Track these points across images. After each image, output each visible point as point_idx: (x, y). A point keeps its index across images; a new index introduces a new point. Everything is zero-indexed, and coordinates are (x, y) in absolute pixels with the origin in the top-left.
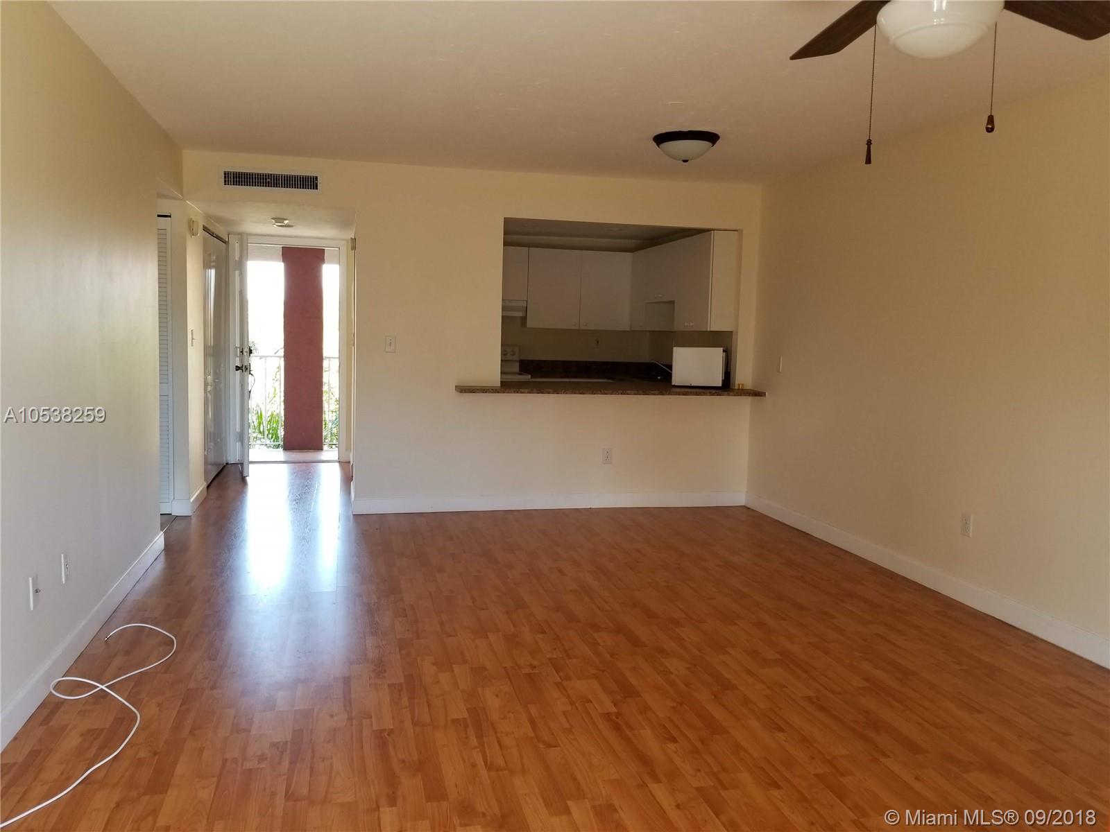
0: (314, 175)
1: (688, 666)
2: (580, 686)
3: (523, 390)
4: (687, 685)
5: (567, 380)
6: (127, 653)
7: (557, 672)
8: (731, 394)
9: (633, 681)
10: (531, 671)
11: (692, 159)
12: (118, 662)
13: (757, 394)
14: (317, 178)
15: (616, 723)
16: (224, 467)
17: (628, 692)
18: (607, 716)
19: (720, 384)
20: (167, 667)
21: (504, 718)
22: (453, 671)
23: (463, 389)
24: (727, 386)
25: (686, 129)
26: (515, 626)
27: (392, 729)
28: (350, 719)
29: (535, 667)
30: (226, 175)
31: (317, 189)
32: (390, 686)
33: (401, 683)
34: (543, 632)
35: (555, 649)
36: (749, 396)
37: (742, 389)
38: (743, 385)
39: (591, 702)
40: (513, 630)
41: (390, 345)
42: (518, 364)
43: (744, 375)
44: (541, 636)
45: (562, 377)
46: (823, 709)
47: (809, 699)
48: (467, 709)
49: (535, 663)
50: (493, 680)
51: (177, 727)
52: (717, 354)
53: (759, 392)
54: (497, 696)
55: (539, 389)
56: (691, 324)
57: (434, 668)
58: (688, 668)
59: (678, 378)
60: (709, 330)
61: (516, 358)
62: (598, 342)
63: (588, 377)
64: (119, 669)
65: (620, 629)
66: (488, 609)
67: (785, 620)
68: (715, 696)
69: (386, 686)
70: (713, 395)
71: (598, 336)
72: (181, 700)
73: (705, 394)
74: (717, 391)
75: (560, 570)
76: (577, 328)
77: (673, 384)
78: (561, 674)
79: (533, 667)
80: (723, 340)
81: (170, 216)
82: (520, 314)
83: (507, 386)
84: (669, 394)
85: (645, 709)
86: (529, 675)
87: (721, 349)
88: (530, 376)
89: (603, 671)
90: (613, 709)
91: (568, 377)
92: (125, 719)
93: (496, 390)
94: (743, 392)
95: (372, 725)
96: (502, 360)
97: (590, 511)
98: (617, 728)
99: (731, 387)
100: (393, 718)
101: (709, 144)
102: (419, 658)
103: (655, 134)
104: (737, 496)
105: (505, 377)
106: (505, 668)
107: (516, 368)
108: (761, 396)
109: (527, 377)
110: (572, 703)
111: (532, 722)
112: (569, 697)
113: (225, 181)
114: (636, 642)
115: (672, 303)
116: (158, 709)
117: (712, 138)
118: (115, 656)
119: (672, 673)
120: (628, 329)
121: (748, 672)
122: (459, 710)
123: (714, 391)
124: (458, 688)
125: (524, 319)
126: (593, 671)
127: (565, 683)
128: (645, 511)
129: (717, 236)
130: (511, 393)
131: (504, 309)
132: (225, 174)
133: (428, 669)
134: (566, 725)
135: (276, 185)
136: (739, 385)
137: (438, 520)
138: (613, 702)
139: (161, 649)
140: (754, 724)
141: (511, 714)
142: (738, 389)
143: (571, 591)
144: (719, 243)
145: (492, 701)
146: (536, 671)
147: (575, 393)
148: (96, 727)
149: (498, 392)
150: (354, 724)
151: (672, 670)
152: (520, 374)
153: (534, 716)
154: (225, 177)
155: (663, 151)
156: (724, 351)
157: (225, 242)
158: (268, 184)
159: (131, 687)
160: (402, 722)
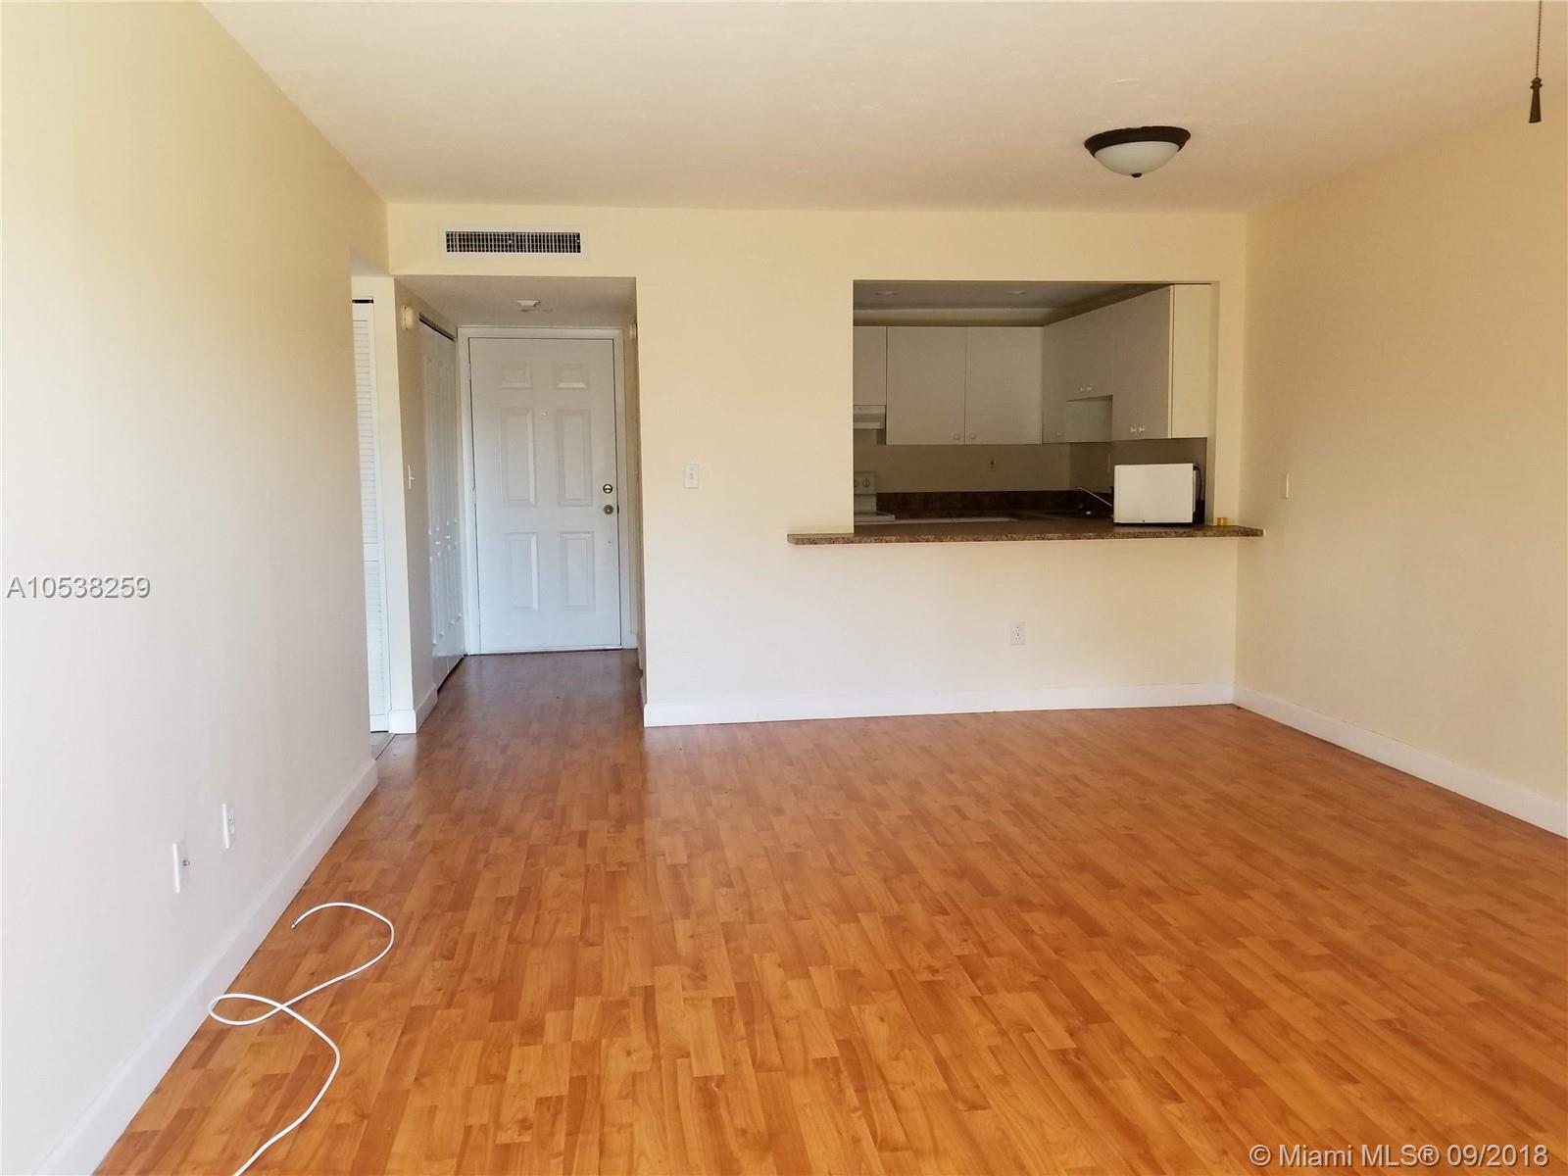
0: (575, 231)
1: (1183, 968)
2: (1014, 1003)
3: (888, 538)
4: (1185, 1000)
5: (950, 521)
6: (324, 948)
7: (973, 979)
8: (1209, 533)
9: (1097, 994)
10: (931, 978)
11: (1145, 173)
12: (311, 962)
13: (1249, 532)
14: (578, 236)
15: (1076, 1065)
16: (462, 659)
17: (1091, 1014)
18: (1062, 1056)
19: (1190, 520)
20: (381, 972)
21: (897, 1058)
22: (810, 977)
23: (799, 540)
24: (1200, 521)
25: (1138, 125)
26: (898, 902)
27: (723, 1076)
28: (656, 1058)
29: (937, 971)
30: (450, 237)
31: (579, 252)
32: (715, 1001)
33: (733, 997)
34: (945, 912)
35: (966, 940)
36: (1238, 535)
37: (1225, 526)
38: (1225, 519)
39: (1033, 1031)
40: (896, 907)
41: (692, 477)
42: (874, 500)
43: (1226, 505)
44: (940, 918)
45: (941, 517)
46: (1415, 1042)
47: (1388, 1024)
48: (837, 1041)
49: (938, 964)
50: (874, 993)
51: (395, 1072)
52: (1185, 472)
53: (1252, 530)
54: (882, 1019)
55: (913, 535)
56: (1141, 430)
57: (780, 972)
58: (1180, 972)
59: (1122, 512)
60: (1170, 437)
61: (872, 490)
62: (992, 463)
63: (980, 515)
64: (313, 974)
65: (1064, 908)
66: (853, 874)
67: (1328, 889)
68: (1232, 1020)
69: (709, 1003)
70: (1181, 536)
71: (994, 455)
72: (402, 1025)
73: (1167, 535)
74: (1186, 530)
75: (958, 810)
76: (961, 442)
77: (1116, 521)
78: (980, 982)
79: (934, 971)
80: (1191, 452)
81: (372, 302)
82: (877, 426)
83: (864, 532)
84: (1114, 536)
85: (1122, 1044)
86: (929, 984)
87: (1192, 465)
88: (894, 517)
89: (1046, 978)
90: (1070, 1044)
91: (950, 516)
92: (317, 1059)
93: (848, 539)
94: (1225, 530)
95: (691, 1069)
96: (855, 495)
97: (994, 716)
98: (1079, 1075)
99: (1207, 523)
100: (724, 1057)
101: (1171, 146)
102: (756, 956)
103: (1086, 139)
104: (1219, 689)
105: (859, 518)
106: (891, 973)
107: (871, 505)
108: (1257, 535)
109: (890, 519)
110: (1002, 1032)
111: (942, 1065)
112: (996, 1022)
113: (448, 246)
114: (1092, 929)
115: (1110, 398)
116: (368, 1039)
117: (1177, 136)
118: (305, 954)
119: (1157, 981)
120: (1038, 441)
121: (1279, 977)
122: (825, 1046)
123: (1181, 531)
124: (821, 1006)
125: (882, 434)
126: (1030, 978)
127: (985, 998)
128: (1078, 714)
129: (1177, 293)
130: (871, 542)
131: (856, 418)
132: (448, 235)
133: (771, 973)
134: (997, 1071)
135: (521, 248)
136: (1219, 519)
137: (769, 735)
138: (1067, 1031)
139: (373, 942)
140: (1303, 1067)
141: (907, 1051)
142: (1219, 526)
143: (978, 843)
144: (1181, 304)
145: (876, 1028)
146: (939, 978)
147: (968, 541)
148: (276, 1073)
149: (852, 542)
150: (663, 1066)
151: (1156, 975)
152: (878, 514)
153: (943, 1054)
154: (448, 241)
155: (1100, 161)
156: (1195, 468)
157: (450, 338)
158: (509, 248)
159: (328, 1005)
160: (737, 1063)
